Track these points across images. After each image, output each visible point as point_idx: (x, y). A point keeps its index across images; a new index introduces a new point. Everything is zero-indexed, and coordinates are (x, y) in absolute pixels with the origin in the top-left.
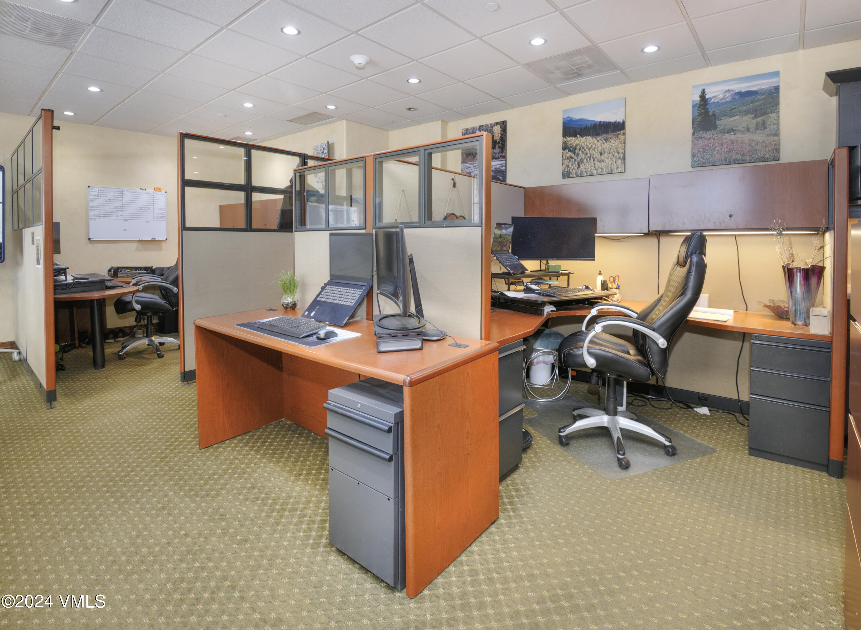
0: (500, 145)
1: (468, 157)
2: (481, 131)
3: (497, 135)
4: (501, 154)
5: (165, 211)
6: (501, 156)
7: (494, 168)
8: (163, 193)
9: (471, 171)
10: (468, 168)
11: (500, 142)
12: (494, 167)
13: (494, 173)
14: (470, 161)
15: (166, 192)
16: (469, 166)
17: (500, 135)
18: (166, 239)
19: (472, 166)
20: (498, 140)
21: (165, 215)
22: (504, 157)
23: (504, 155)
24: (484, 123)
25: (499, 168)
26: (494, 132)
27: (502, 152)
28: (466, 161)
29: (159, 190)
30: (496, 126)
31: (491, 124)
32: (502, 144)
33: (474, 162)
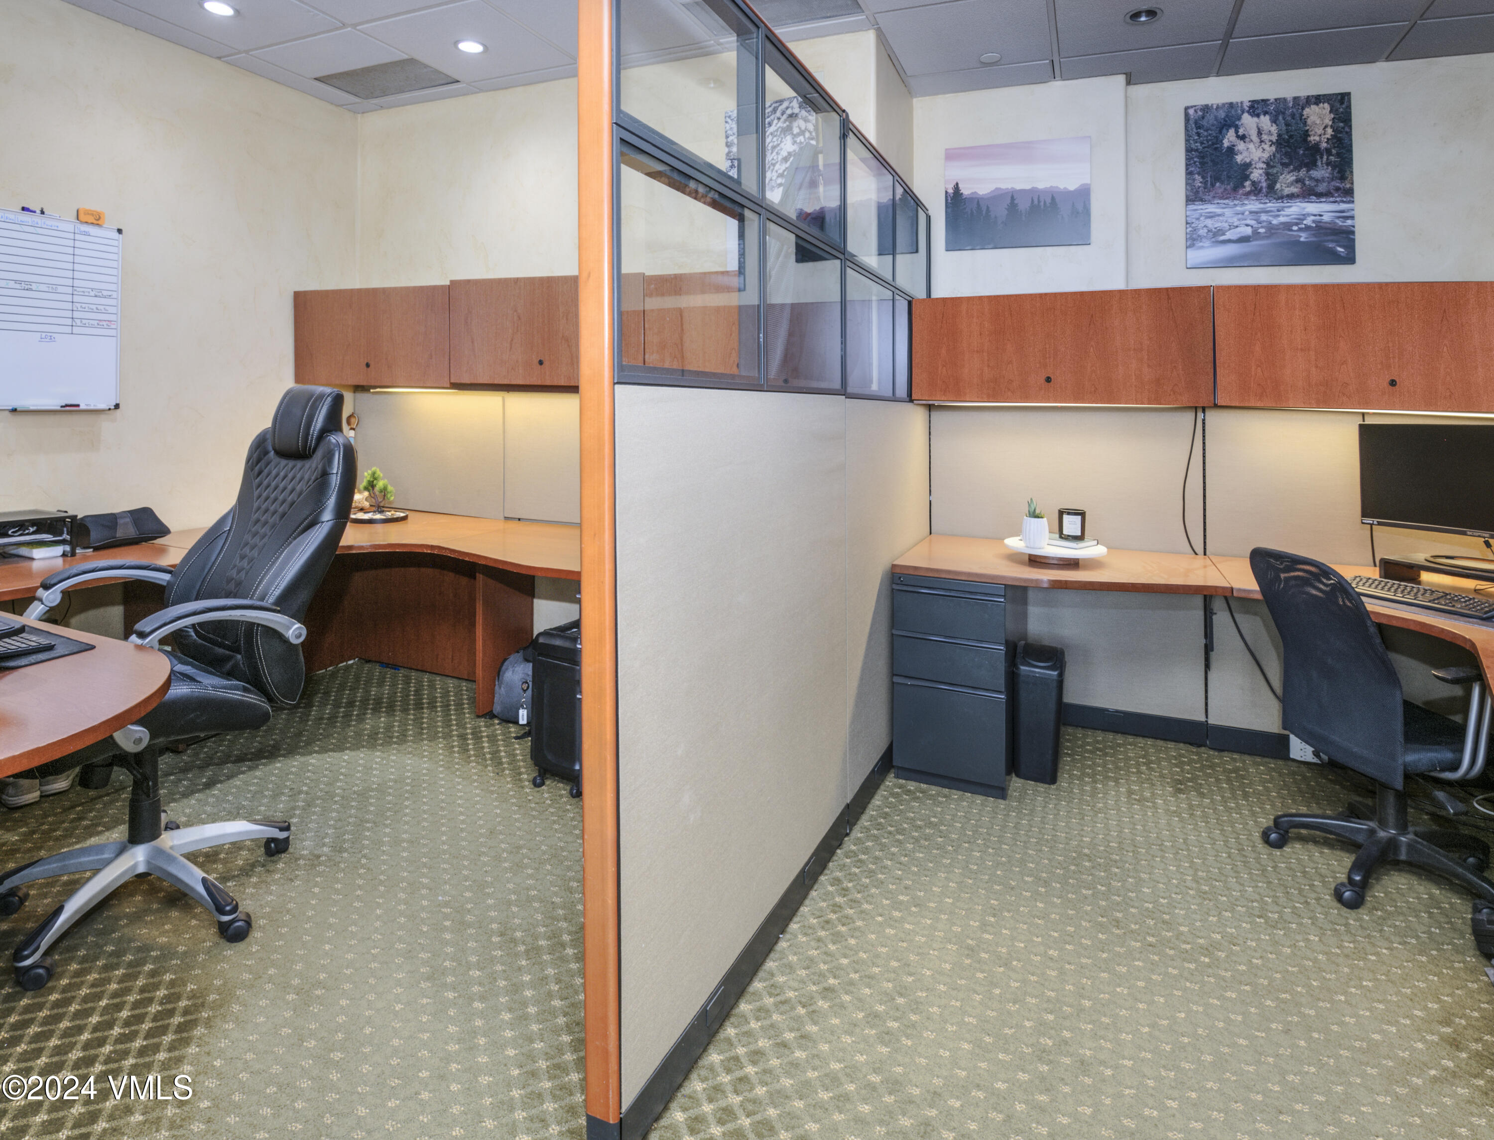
0: (1332, 158)
1: (1213, 185)
2: (1258, 116)
3: (1320, 131)
4: (1337, 184)
5: (113, 302)
6: (1337, 189)
7: (1314, 221)
8: (107, 233)
9: (1226, 225)
10: (1211, 216)
11: (1334, 151)
12: (1313, 218)
13: (1315, 235)
14: (1221, 198)
15: (120, 231)
16: (1219, 211)
17: (1330, 131)
18: (117, 406)
19: (1228, 212)
20: (1324, 145)
21: (113, 318)
22: (1349, 193)
23: (1348, 186)
24: (1271, 96)
25: (1332, 222)
26: (1309, 122)
27: (1343, 178)
28: (1206, 197)
29: (97, 220)
30: (1313, 107)
31: (1296, 99)
32: (1338, 155)
33: (1236, 202)
